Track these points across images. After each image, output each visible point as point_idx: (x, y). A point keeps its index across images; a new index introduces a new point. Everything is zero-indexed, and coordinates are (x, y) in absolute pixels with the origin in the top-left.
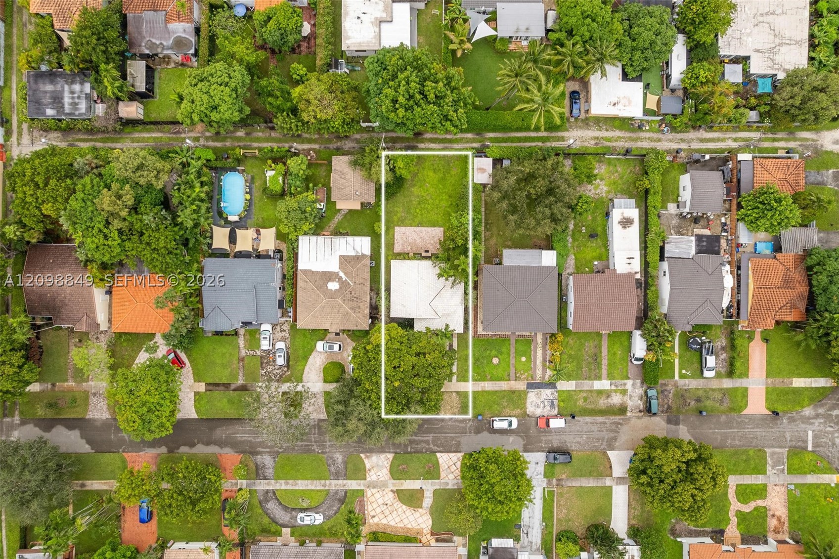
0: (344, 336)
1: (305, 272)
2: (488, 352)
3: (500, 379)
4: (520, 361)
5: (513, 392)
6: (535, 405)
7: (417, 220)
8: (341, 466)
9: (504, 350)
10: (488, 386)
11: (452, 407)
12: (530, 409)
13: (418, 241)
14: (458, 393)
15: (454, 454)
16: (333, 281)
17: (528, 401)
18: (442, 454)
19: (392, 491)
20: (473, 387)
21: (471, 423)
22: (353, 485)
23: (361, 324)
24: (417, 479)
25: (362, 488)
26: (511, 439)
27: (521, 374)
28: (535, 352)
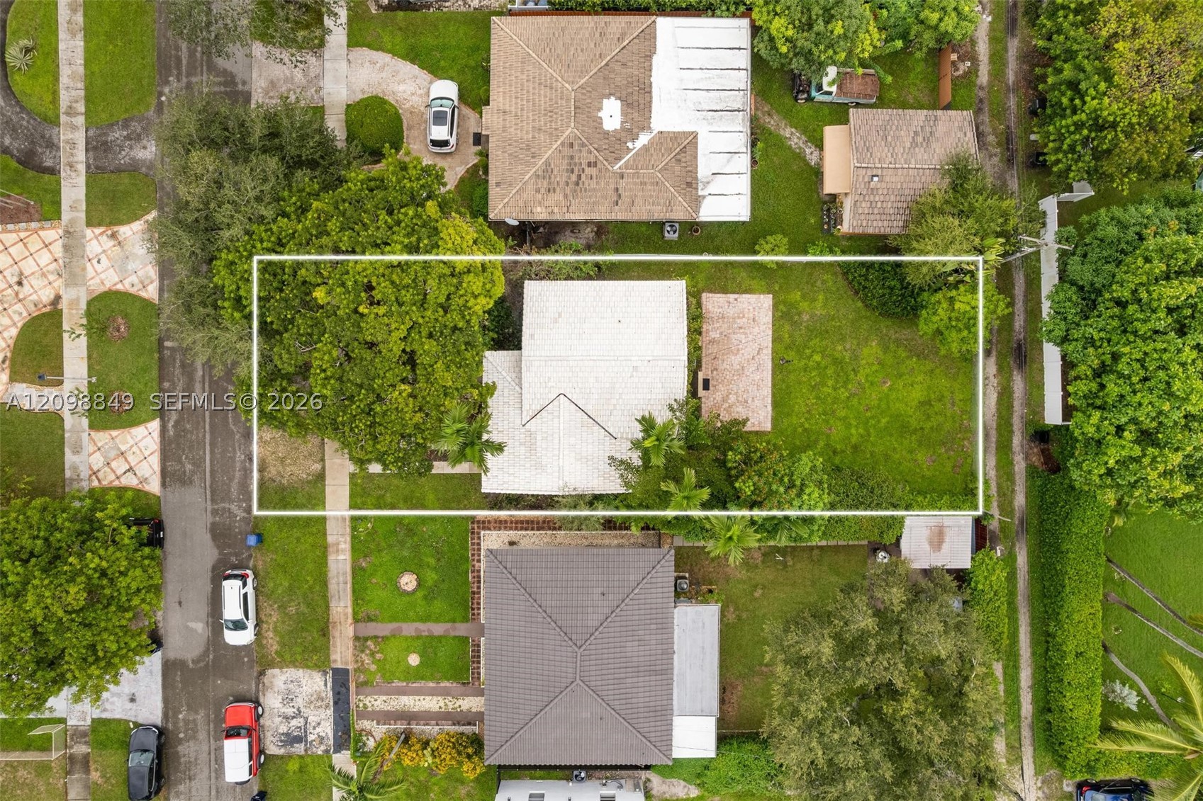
0: (471, 157)
1: (649, 37)
2: (432, 561)
3: (358, 595)
4: (408, 651)
5: (325, 632)
6: (289, 692)
7: (791, 355)
8: (124, 157)
9: (438, 605)
10: (340, 561)
11: (282, 460)
12: (279, 678)
13: (735, 360)
14: (321, 477)
15: (157, 467)
16: (624, 113)
17: (299, 673)
18: (156, 435)
19: (58, 298)
20: (336, 518)
21: (241, 514)
22: (74, 190)
23: (503, 197)
24: (90, 368)
25: (66, 215)
26: (199, 627)
27: (373, 654)
28: (433, 693)
